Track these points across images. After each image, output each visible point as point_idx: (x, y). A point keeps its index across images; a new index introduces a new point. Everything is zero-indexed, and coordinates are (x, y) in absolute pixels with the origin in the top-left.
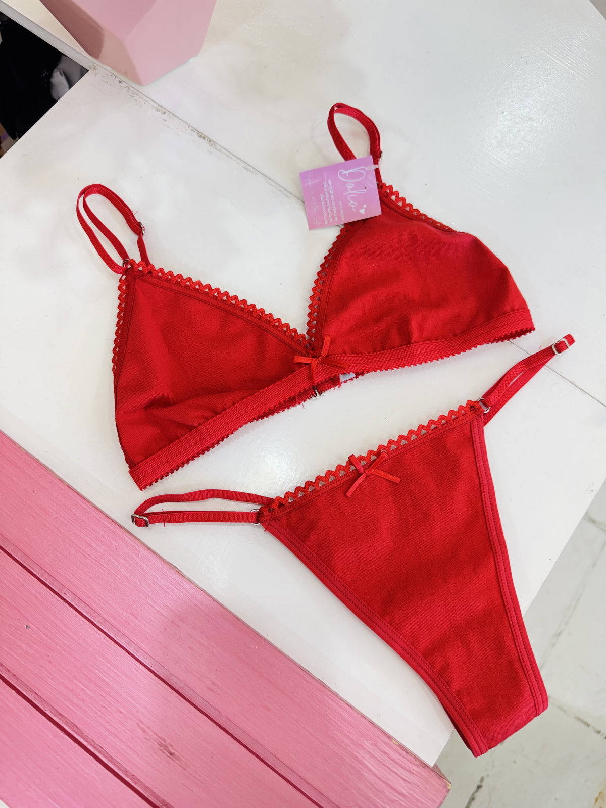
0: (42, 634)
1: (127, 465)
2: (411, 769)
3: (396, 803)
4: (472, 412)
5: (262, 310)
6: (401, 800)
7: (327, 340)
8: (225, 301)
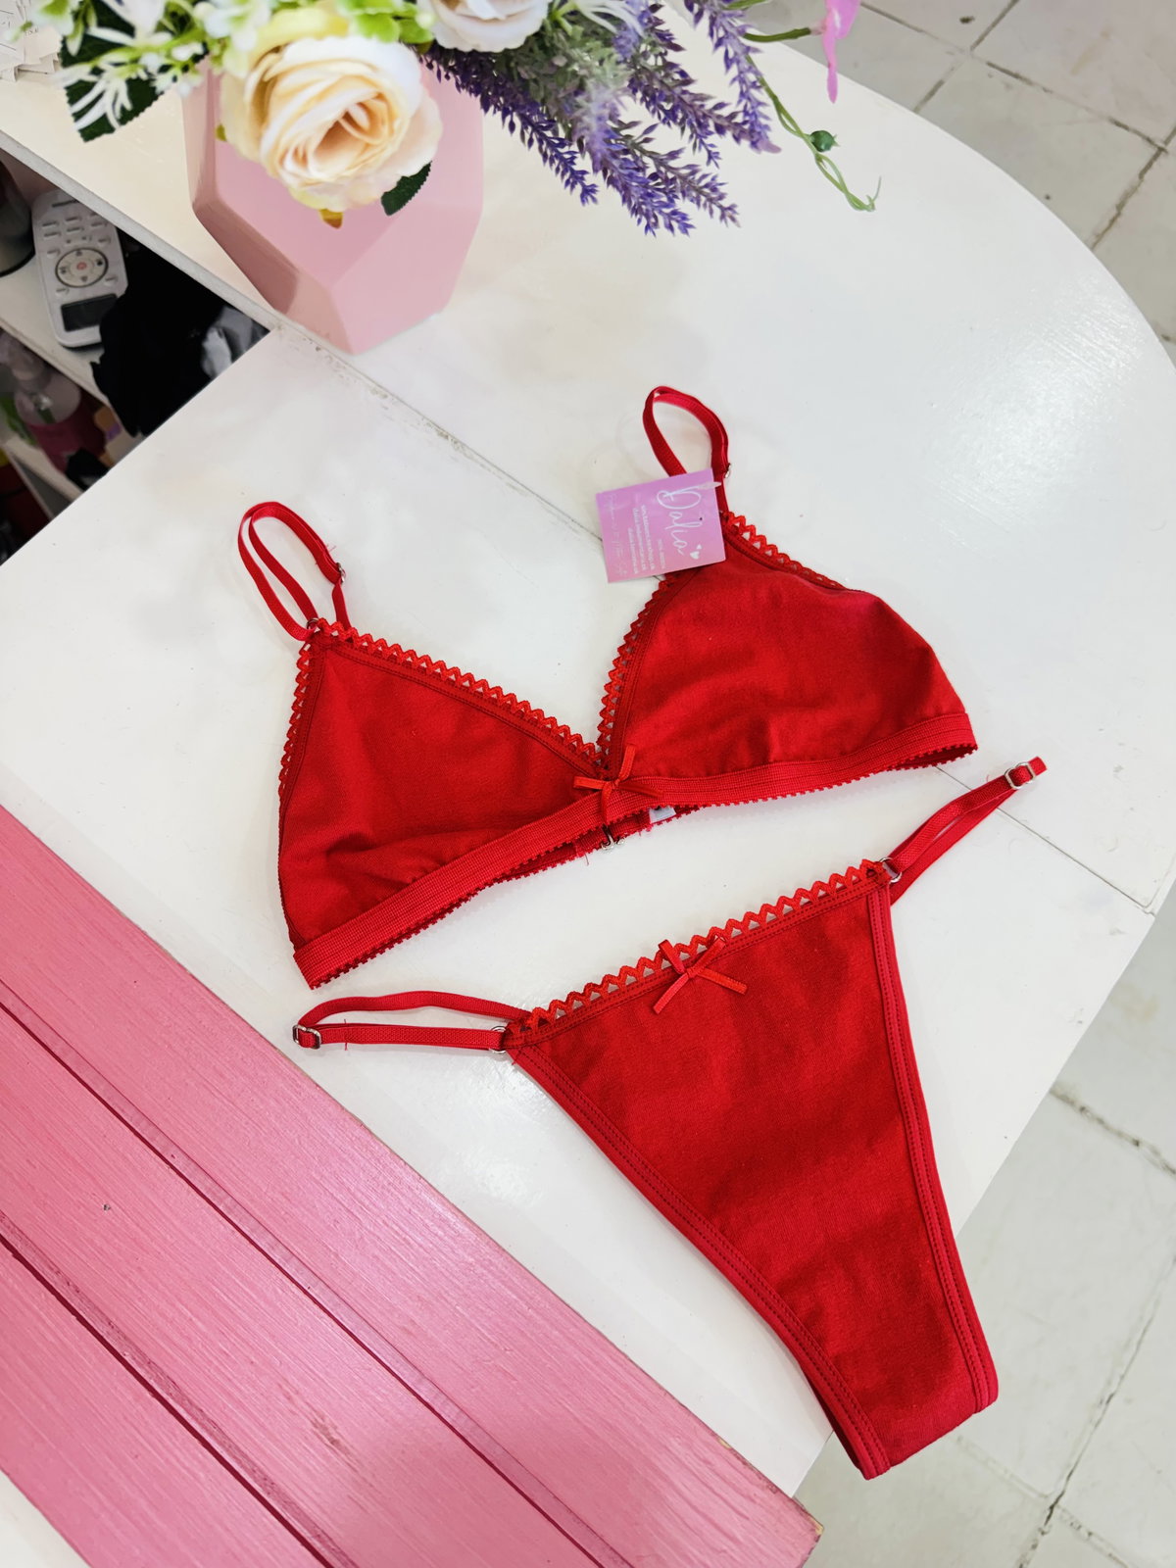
0: (129, 1222)
1: (292, 945)
2: (752, 1495)
3: (723, 1554)
4: (871, 880)
5: (526, 704)
6: (733, 1550)
7: (630, 753)
8: (467, 687)
